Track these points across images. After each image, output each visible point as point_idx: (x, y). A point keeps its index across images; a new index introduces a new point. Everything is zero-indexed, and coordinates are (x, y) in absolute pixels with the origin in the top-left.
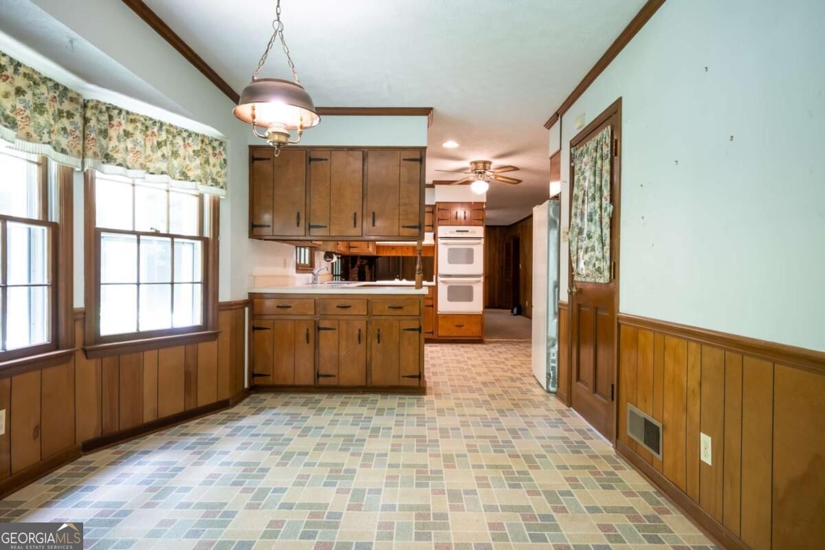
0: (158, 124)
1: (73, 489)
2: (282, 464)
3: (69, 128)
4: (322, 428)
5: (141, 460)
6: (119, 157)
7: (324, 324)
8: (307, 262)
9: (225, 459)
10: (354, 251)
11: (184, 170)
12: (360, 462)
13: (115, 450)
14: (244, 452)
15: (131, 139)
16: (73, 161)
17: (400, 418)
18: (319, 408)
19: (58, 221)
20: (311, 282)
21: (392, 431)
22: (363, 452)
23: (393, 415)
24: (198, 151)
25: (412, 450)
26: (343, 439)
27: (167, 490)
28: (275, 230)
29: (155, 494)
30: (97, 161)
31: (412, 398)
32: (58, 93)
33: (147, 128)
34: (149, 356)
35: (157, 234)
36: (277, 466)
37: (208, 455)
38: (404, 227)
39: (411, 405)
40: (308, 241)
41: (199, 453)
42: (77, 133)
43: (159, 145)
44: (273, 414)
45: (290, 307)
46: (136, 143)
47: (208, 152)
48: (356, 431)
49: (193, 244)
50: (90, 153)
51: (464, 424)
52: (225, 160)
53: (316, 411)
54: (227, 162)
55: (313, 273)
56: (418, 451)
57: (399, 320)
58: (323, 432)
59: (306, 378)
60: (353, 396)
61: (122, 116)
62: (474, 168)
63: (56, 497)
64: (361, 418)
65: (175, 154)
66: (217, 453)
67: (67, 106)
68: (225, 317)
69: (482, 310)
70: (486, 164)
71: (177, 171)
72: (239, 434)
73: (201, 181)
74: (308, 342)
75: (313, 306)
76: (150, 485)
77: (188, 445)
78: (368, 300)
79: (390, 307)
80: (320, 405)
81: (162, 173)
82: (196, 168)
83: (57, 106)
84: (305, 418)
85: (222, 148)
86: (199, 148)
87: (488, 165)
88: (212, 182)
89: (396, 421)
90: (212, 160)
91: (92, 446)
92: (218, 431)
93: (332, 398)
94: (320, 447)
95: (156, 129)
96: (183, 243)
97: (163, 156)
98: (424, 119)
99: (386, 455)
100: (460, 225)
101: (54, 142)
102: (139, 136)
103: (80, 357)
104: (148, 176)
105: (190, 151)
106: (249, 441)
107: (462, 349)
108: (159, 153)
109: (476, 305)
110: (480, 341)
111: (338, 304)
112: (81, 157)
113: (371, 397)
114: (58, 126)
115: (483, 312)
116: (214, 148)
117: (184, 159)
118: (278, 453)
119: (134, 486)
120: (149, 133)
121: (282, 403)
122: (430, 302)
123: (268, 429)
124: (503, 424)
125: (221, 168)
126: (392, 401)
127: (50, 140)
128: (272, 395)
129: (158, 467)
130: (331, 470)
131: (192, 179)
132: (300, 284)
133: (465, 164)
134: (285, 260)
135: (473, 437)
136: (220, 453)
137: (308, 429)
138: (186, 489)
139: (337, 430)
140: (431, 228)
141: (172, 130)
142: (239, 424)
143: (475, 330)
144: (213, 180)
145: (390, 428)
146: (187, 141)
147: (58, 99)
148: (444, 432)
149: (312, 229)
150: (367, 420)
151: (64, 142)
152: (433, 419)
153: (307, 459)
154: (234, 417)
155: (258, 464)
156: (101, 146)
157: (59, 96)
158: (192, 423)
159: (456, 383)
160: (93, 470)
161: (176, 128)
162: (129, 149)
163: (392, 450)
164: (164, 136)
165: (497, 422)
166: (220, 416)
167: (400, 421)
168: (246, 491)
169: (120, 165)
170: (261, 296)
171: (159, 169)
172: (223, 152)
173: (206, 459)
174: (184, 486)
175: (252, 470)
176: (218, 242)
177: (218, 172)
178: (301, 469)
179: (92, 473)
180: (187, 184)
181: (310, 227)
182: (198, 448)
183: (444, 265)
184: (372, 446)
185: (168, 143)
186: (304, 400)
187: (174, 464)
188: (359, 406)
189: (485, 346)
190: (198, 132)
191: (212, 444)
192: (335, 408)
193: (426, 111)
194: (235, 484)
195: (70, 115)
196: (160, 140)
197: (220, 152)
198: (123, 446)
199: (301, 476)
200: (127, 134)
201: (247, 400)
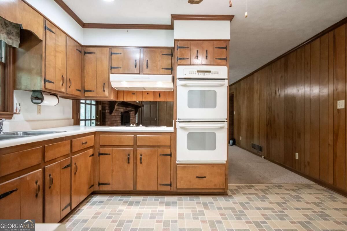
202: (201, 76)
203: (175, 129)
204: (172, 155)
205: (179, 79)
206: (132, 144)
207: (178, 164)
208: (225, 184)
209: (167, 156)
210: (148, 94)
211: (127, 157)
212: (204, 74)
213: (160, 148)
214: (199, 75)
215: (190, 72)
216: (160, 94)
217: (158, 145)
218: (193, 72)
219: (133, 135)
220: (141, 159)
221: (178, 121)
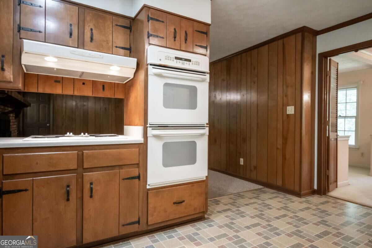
69: (206, 174)
100: (180, 49)
109: (198, 168)
115: (207, 177)
122: (135, 172)
143: (199, 204)
203: (146, 138)
204: (141, 177)
205: (151, 65)
206: (74, 166)
207: (149, 190)
208: (205, 206)
209: (134, 180)
210: (84, 84)
211: (64, 191)
212: (183, 63)
213: (122, 169)
214: (177, 63)
215: (166, 57)
216: (103, 86)
217: (120, 164)
218: (171, 58)
219: (77, 152)
220: (91, 190)
221: (150, 127)
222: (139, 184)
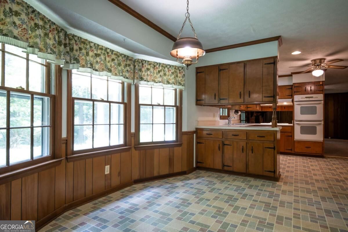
0: (159, 64)
1: (127, 196)
2: (197, 203)
3: (129, 70)
4: (220, 190)
5: (150, 190)
6: (145, 78)
7: (226, 143)
8: (226, 115)
9: (177, 195)
10: (249, 109)
11: (168, 80)
12: (232, 210)
13: (144, 185)
14: (185, 194)
15: (149, 71)
16: (131, 81)
17: (260, 192)
18: (222, 180)
19: (127, 102)
20: (227, 123)
21: (254, 197)
22: (235, 205)
23: (257, 189)
24: (173, 72)
25: (261, 209)
26: (228, 196)
27: (154, 203)
28: (206, 101)
29: (149, 204)
30: (138, 80)
31: (270, 182)
32: (125, 58)
33: (155, 66)
34: (156, 151)
35: (159, 105)
36: (195, 203)
37: (172, 193)
38: (265, 97)
39: (268, 186)
40: (223, 105)
41: (169, 191)
42: (132, 71)
43: (159, 72)
44: (202, 180)
45: (212, 134)
46: (151, 72)
47: (177, 72)
48: (235, 194)
49: (173, 108)
50: (135, 78)
51: (296, 201)
52: (184, 75)
53: (221, 182)
54: (185, 76)
55: (228, 120)
56: (264, 210)
57: (263, 143)
58: (220, 192)
59: (219, 166)
60: (240, 177)
61: (146, 63)
62: (314, 63)
63: (121, 198)
64: (240, 188)
65: (165, 74)
66: (175, 192)
67: (128, 62)
68: (185, 137)
69: (323, 140)
70: (321, 60)
71: (166, 81)
72: (186, 186)
73: (174, 84)
74: (219, 150)
75: (222, 134)
76: (149, 200)
77: (167, 187)
78: (247, 133)
79: (258, 136)
80: (223, 179)
81: (160, 82)
82: (173, 79)
83: (125, 63)
84: (214, 184)
85: (183, 70)
86: (174, 71)
87: (323, 61)
88: (179, 84)
89: (257, 193)
90: (179, 75)
91: (137, 182)
92: (179, 184)
93: (230, 176)
94: (216, 198)
95: (158, 66)
96: (170, 108)
97: (160, 76)
98: (276, 42)
99: (246, 209)
100: (308, 94)
101: (124, 75)
102: (152, 70)
103: (133, 149)
104: (155, 84)
105: (170, 72)
106: (188, 190)
107: (309, 160)
108: (159, 75)
109: (319, 137)
110: (321, 156)
111: (233, 134)
112: (133, 79)
113: (249, 178)
114: (126, 69)
115: (323, 141)
116: (180, 70)
117: (168, 76)
118: (198, 197)
119: (144, 199)
120: (156, 68)
121: (208, 175)
122: (290, 134)
123: (198, 186)
124: (322, 206)
125: (182, 78)
126: (259, 182)
127: (122, 75)
128: (205, 171)
129: (154, 194)
130: (217, 210)
131: (171, 83)
132: (222, 124)
133: (308, 62)
134: (214, 114)
135: (299, 210)
136: (176, 193)
137: (214, 189)
138: (159, 205)
139: (227, 192)
140: (291, 96)
141: (164, 65)
142: (188, 182)
143: (318, 150)
144: (179, 83)
145: (253, 196)
146: (169, 69)
147: (125, 60)
148: (282, 204)
149: (221, 100)
150: (243, 189)
151: (127, 75)
152: (278, 196)
153: (208, 203)
154: (187, 178)
155: (188, 200)
156: (139, 75)
157: (126, 59)
158: (171, 179)
159: (299, 178)
160: (135, 190)
161: (165, 64)
162: (149, 74)
163: (250, 207)
164: (161, 68)
165: (318, 204)
166: (182, 177)
167: (259, 193)
168: (179, 211)
169: (145, 81)
170: (202, 130)
171: (159, 81)
172: (183, 72)
173: (171, 194)
174: (159, 203)
175: (185, 202)
176: (182, 107)
177: (181, 80)
178: (204, 207)
179: (134, 191)
180: (169, 85)
181: (220, 99)
182: (169, 189)
183: (298, 115)
184: (241, 203)
185: (162, 71)
186: (217, 176)
187: (159, 194)
188: (241, 182)
189: (325, 159)
190: (173, 65)
191: (175, 188)
192: (229, 181)
193: (277, 38)
194: (177, 207)
195: (129, 65)
196: (159, 70)
197: (182, 71)
198: (146, 183)
199: (203, 210)
200: (148, 69)
201: (194, 172)
202: (308, 99)
203: (294, 124)
204: (292, 136)
205: (295, 101)
207: (295, 141)
208: (322, 152)
214: (306, 99)
216: (285, 107)
218: (303, 98)
221: (295, 121)
222: (291, 138)
